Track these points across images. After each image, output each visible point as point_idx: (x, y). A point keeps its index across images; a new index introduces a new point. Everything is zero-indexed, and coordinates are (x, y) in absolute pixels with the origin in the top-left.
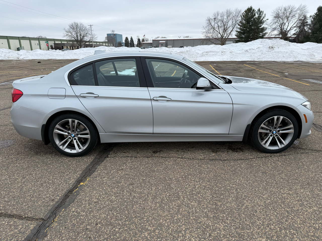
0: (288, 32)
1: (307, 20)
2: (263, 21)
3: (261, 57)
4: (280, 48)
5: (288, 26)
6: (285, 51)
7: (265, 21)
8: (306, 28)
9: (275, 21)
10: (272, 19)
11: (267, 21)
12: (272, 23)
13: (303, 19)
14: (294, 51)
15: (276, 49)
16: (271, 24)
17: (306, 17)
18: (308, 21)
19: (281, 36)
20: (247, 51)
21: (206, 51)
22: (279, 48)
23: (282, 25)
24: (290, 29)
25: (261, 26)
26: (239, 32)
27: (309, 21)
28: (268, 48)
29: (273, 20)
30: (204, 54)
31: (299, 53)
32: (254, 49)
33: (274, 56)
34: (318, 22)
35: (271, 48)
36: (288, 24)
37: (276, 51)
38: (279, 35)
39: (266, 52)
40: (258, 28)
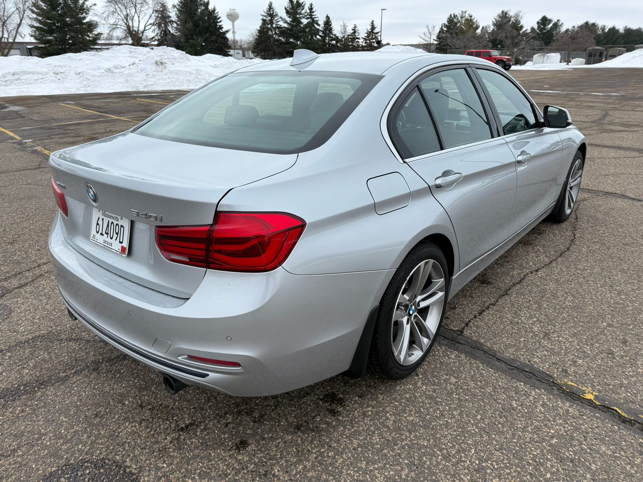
0: (143, 35)
1: (168, 13)
2: (85, 6)
3: (149, 83)
4: (176, 65)
5: (139, 22)
6: (187, 71)
7: (91, 7)
8: (170, 28)
9: (112, 9)
10: (104, 4)
11: (94, 7)
12: (106, 13)
13: (161, 9)
14: (201, 71)
15: (170, 67)
16: (104, 16)
17: (165, 6)
18: (170, 14)
19: (130, 42)
20: (109, 70)
21: (12, 71)
22: (173, 64)
23: (127, 20)
24: (145, 27)
25: (85, 18)
26: (37, 28)
27: (173, 14)
28: (154, 64)
29: (107, 6)
30: (10, 77)
31: (210, 75)
32: (123, 66)
33: (172, 81)
34: (188, 18)
35: (159, 63)
36: (139, 17)
37: (171, 69)
38: (125, 38)
39: (155, 73)
40: (80, 21)
